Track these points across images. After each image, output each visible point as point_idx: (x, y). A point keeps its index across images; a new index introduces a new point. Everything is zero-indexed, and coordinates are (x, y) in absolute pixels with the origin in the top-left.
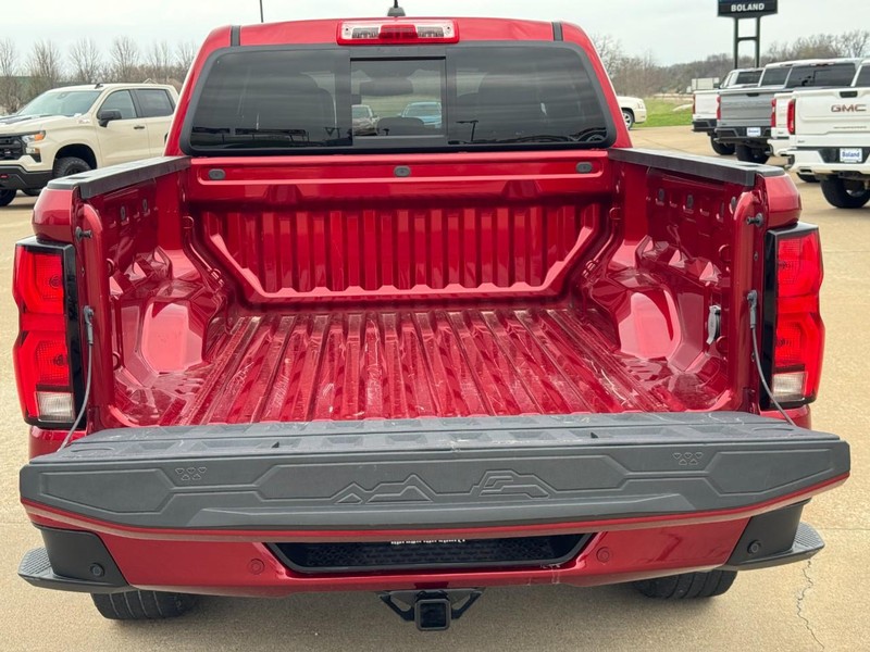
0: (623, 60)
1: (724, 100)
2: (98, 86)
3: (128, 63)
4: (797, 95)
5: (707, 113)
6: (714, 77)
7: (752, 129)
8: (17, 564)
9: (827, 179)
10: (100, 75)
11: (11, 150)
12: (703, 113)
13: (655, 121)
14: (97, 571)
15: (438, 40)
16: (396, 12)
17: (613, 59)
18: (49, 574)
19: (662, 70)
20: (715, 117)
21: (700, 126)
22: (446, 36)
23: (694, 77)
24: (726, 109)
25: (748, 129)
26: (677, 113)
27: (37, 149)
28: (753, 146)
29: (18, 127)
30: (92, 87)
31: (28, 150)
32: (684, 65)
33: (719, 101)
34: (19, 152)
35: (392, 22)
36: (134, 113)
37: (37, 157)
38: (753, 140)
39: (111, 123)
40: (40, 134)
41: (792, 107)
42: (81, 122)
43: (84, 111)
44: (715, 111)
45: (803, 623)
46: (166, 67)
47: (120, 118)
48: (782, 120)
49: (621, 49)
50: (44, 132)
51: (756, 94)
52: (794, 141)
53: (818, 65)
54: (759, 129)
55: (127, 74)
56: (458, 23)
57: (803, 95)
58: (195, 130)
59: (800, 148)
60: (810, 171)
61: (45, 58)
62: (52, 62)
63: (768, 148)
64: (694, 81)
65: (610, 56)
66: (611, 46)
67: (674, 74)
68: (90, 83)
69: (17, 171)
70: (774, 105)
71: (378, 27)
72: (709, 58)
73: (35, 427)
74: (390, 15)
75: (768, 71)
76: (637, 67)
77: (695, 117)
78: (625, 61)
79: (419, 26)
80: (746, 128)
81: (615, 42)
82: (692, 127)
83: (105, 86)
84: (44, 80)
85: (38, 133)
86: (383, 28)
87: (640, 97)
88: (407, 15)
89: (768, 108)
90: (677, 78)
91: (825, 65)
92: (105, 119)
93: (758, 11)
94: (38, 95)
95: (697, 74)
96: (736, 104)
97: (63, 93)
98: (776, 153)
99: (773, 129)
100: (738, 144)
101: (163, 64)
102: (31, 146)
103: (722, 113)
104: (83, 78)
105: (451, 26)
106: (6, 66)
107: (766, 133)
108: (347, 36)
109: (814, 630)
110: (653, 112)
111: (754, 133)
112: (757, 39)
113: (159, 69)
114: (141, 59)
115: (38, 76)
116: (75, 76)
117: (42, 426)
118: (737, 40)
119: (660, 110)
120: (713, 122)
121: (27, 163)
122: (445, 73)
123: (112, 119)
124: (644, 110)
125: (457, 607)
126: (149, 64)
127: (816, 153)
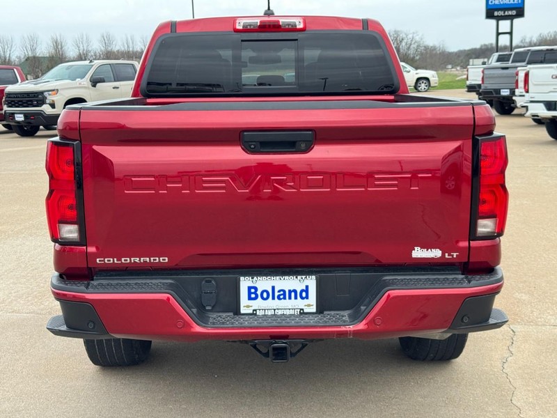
0: (425, 47)
1: (486, 72)
2: (91, 62)
3: (109, 49)
4: (530, 68)
5: (476, 80)
6: (484, 58)
7: (504, 90)
8: (46, 322)
9: (548, 121)
10: (92, 56)
11: (37, 101)
12: (473, 80)
13: (443, 86)
14: (91, 326)
15: (293, 29)
16: (269, 12)
17: (418, 46)
18: (64, 328)
19: (450, 54)
20: (480, 82)
21: (471, 88)
22: (298, 27)
23: (471, 58)
24: (487, 78)
25: (502, 90)
26: (459, 81)
27: (53, 101)
28: (504, 101)
29: (41, 86)
30: (87, 62)
31: (48, 101)
32: (465, 50)
33: (483, 72)
34: (42, 102)
35: (266, 19)
36: (113, 79)
37: (53, 106)
38: (504, 97)
39: (98, 84)
40: (56, 91)
41: (527, 75)
42: (80, 84)
43: (82, 77)
44: (481, 79)
45: (505, 375)
46: (133, 52)
47: (104, 81)
48: (521, 84)
49: (424, 40)
50: (57, 90)
51: (507, 68)
52: (528, 97)
53: (547, 50)
54: (508, 90)
55: (109, 55)
56: (305, 19)
57: (533, 68)
58: (149, 84)
59: (532, 102)
60: (538, 116)
61: (57, 45)
62: (61, 48)
63: (514, 102)
64: (471, 60)
65: (416, 44)
66: (417, 38)
67: (459, 56)
68: (85, 60)
69: (40, 114)
70: (517, 74)
71: (258, 21)
72: (482, 46)
73: (57, 244)
74: (265, 14)
75: (516, 53)
76: (434, 52)
77: (468, 83)
78: (426, 48)
79: (282, 21)
80: (500, 89)
81: (420, 36)
82: (466, 89)
83: (95, 61)
84: (56, 59)
85: (53, 90)
86: (261, 22)
87: (435, 70)
88: (276, 15)
89: (513, 77)
90: (461, 58)
91: (552, 50)
92: (95, 82)
93: (512, 15)
94: (52, 68)
95: (474, 56)
96: (494, 74)
97: (70, 66)
98: (518, 105)
99: (516, 90)
100: (495, 100)
101: (131, 49)
102: (50, 98)
103: (485, 80)
104: (81, 58)
105: (301, 21)
106: (33, 50)
107: (513, 93)
108: (239, 27)
109: (511, 380)
110: (443, 81)
111: (505, 93)
112: (511, 33)
113: (128, 52)
114: (118, 46)
115: (53, 57)
116: (76, 57)
117: (60, 244)
118: (498, 34)
119: (448, 79)
120: (479, 86)
121: (46, 109)
122: (297, 49)
123: (99, 82)
124: (437, 79)
125: (294, 351)
126: (123, 49)
127: (542, 105)
